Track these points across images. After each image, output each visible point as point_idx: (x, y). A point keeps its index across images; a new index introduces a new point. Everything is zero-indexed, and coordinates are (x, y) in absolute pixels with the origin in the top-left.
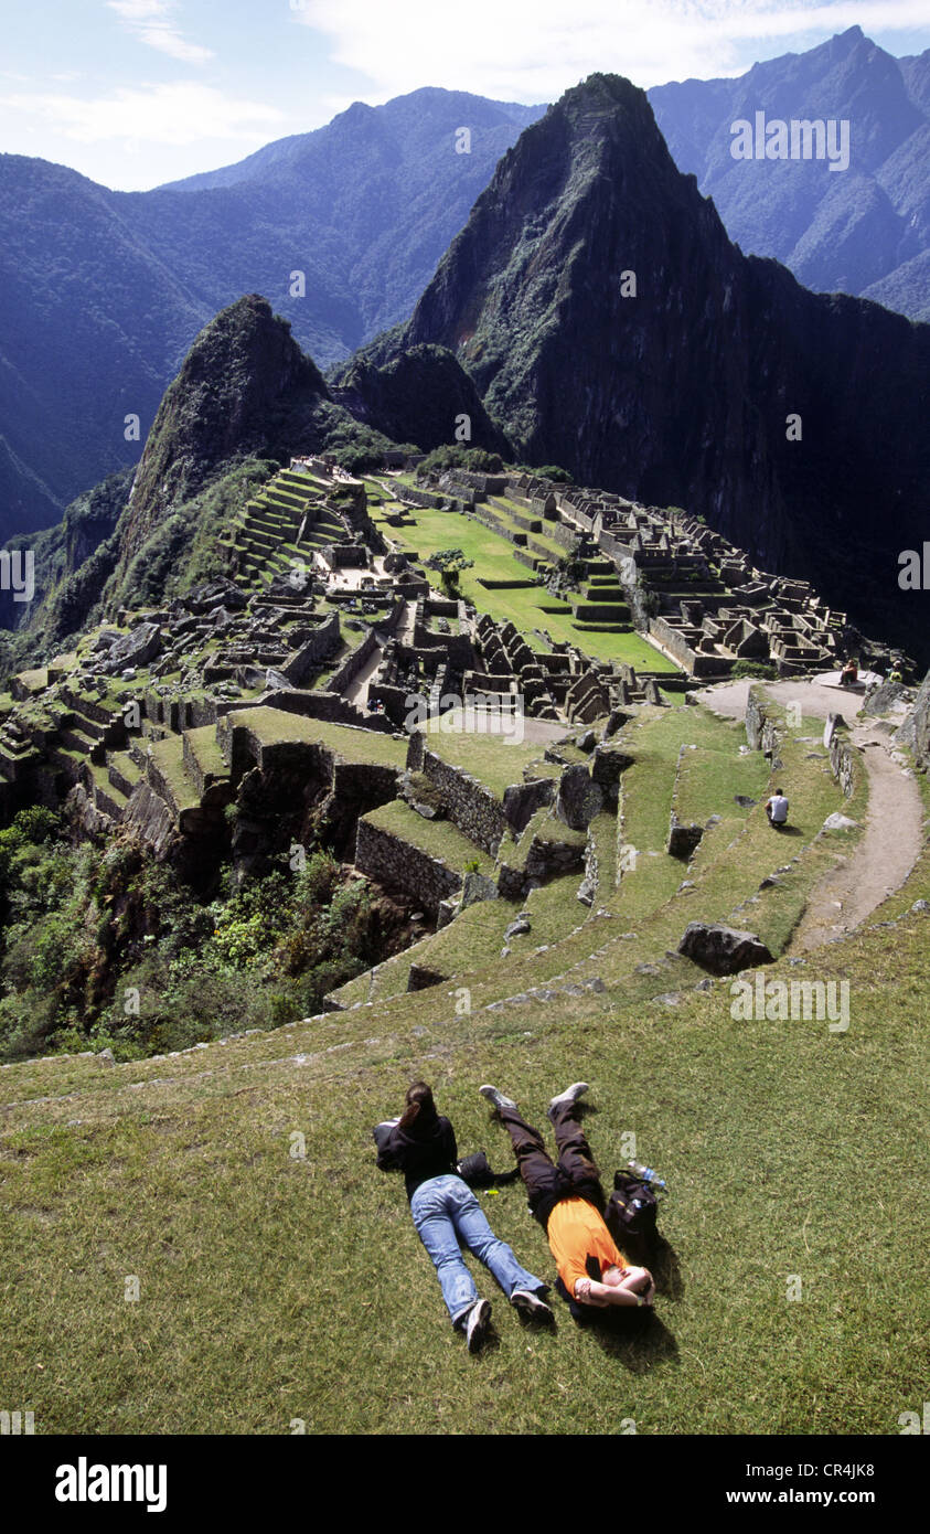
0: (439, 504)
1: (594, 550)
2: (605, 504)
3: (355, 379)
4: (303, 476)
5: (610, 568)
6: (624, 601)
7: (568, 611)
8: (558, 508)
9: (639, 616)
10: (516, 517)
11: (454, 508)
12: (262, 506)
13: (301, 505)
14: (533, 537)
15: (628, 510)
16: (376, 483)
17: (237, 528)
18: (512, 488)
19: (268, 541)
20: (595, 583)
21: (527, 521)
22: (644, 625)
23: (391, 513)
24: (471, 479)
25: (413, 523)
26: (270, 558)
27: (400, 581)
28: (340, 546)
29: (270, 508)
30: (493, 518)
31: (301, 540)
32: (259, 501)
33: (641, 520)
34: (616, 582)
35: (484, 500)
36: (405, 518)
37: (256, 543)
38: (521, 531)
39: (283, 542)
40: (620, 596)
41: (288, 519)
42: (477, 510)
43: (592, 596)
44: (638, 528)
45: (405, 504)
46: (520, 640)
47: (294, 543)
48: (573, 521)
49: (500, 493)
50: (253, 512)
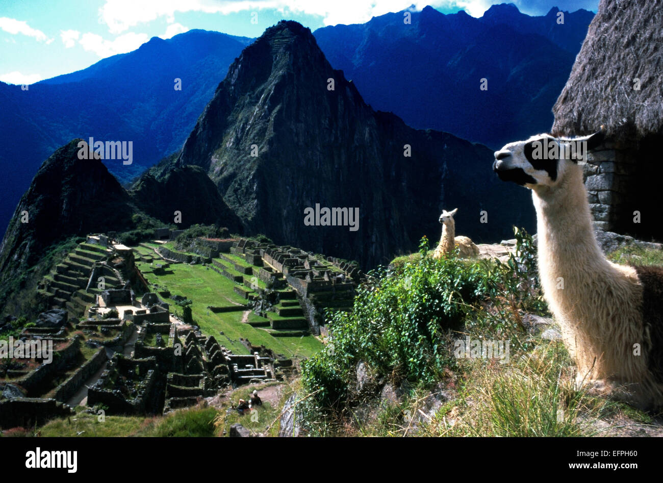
0: (189, 260)
1: (284, 284)
2: (291, 254)
3: (142, 186)
4: (94, 246)
5: (293, 295)
6: (304, 316)
7: (266, 325)
8: (263, 259)
9: (313, 324)
10: (236, 266)
11: (198, 261)
12: (66, 266)
13: (90, 264)
14: (246, 278)
15: (304, 257)
16: (150, 249)
17: (49, 281)
18: (235, 247)
19: (69, 289)
20: (284, 305)
21: (243, 268)
22: (316, 331)
23: (156, 267)
24: (209, 242)
25: (171, 272)
26: (69, 300)
27: (151, 311)
28: (114, 290)
29: (71, 267)
30: (222, 267)
31: (90, 287)
32: (65, 263)
33: (312, 263)
34: (297, 304)
35: (218, 256)
36: (167, 269)
37: (61, 291)
38: (238, 274)
39: (79, 289)
40: (301, 312)
41: (82, 274)
42: (213, 262)
43: (283, 313)
44: (311, 269)
45: (167, 261)
46: (217, 347)
47: (84, 288)
48: (272, 266)
49: (227, 251)
50: (60, 270)
